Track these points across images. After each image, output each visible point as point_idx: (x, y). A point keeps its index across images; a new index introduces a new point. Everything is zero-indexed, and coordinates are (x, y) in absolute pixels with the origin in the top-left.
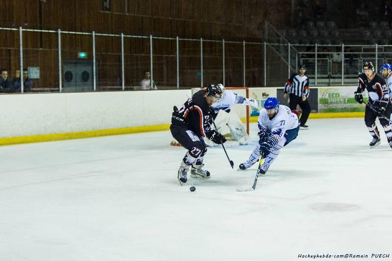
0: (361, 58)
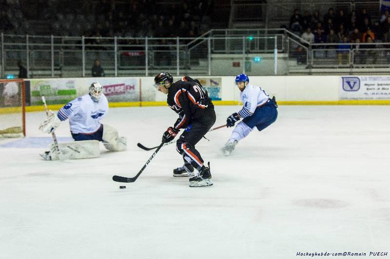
0: (62, 50)
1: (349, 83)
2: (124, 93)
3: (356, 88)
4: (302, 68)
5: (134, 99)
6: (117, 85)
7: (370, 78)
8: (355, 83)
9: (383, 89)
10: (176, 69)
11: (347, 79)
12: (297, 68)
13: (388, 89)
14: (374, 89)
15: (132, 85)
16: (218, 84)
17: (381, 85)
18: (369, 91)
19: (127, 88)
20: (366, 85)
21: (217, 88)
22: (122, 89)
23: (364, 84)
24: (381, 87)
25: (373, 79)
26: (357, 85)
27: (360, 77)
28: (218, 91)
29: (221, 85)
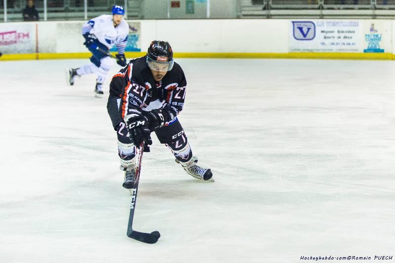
1: (301, 29)
2: (15, 42)
3: (310, 35)
4: (258, 9)
5: (28, 50)
6: (6, 33)
7: (328, 23)
8: (309, 29)
9: (345, 37)
10: (83, 11)
11: (299, 24)
12: (253, 8)
13: (351, 38)
14: (334, 37)
15: (25, 33)
16: (136, 30)
17: (342, 32)
18: (327, 39)
19: (19, 37)
20: (323, 32)
21: (135, 36)
22: (12, 37)
23: (320, 31)
24: (342, 35)
25: (332, 24)
26: (311, 31)
27: (315, 21)
28: (137, 39)
29: (140, 33)
